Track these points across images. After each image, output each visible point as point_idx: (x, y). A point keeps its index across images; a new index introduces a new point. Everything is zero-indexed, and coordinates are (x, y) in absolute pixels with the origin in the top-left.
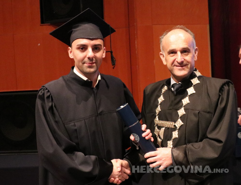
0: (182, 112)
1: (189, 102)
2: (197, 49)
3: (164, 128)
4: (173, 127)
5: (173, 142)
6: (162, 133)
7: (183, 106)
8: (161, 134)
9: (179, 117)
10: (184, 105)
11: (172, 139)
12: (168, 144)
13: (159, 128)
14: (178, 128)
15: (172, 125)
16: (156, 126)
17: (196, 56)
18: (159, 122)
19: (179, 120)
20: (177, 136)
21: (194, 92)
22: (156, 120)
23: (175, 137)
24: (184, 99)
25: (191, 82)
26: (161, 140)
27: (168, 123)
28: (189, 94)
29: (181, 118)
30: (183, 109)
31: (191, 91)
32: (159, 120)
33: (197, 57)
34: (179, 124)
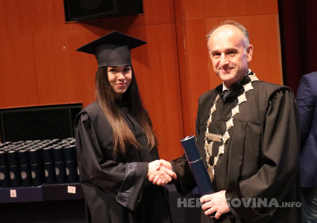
0: (230, 124)
1: (238, 112)
2: (251, 47)
3: (213, 142)
4: (220, 141)
5: (219, 158)
6: (210, 147)
7: (232, 117)
8: (210, 149)
9: (227, 130)
10: (233, 115)
11: (218, 155)
12: (215, 161)
13: (209, 142)
14: (224, 142)
15: (219, 138)
16: (206, 140)
17: (250, 55)
18: (208, 135)
19: (227, 133)
20: (223, 152)
21: (246, 100)
22: (206, 133)
23: (221, 153)
24: (234, 109)
25: (243, 88)
26: (209, 156)
27: (216, 136)
28: (240, 102)
29: (228, 130)
30: (231, 119)
31: (242, 98)
32: (209, 132)
33: (252, 57)
34: (226, 137)
